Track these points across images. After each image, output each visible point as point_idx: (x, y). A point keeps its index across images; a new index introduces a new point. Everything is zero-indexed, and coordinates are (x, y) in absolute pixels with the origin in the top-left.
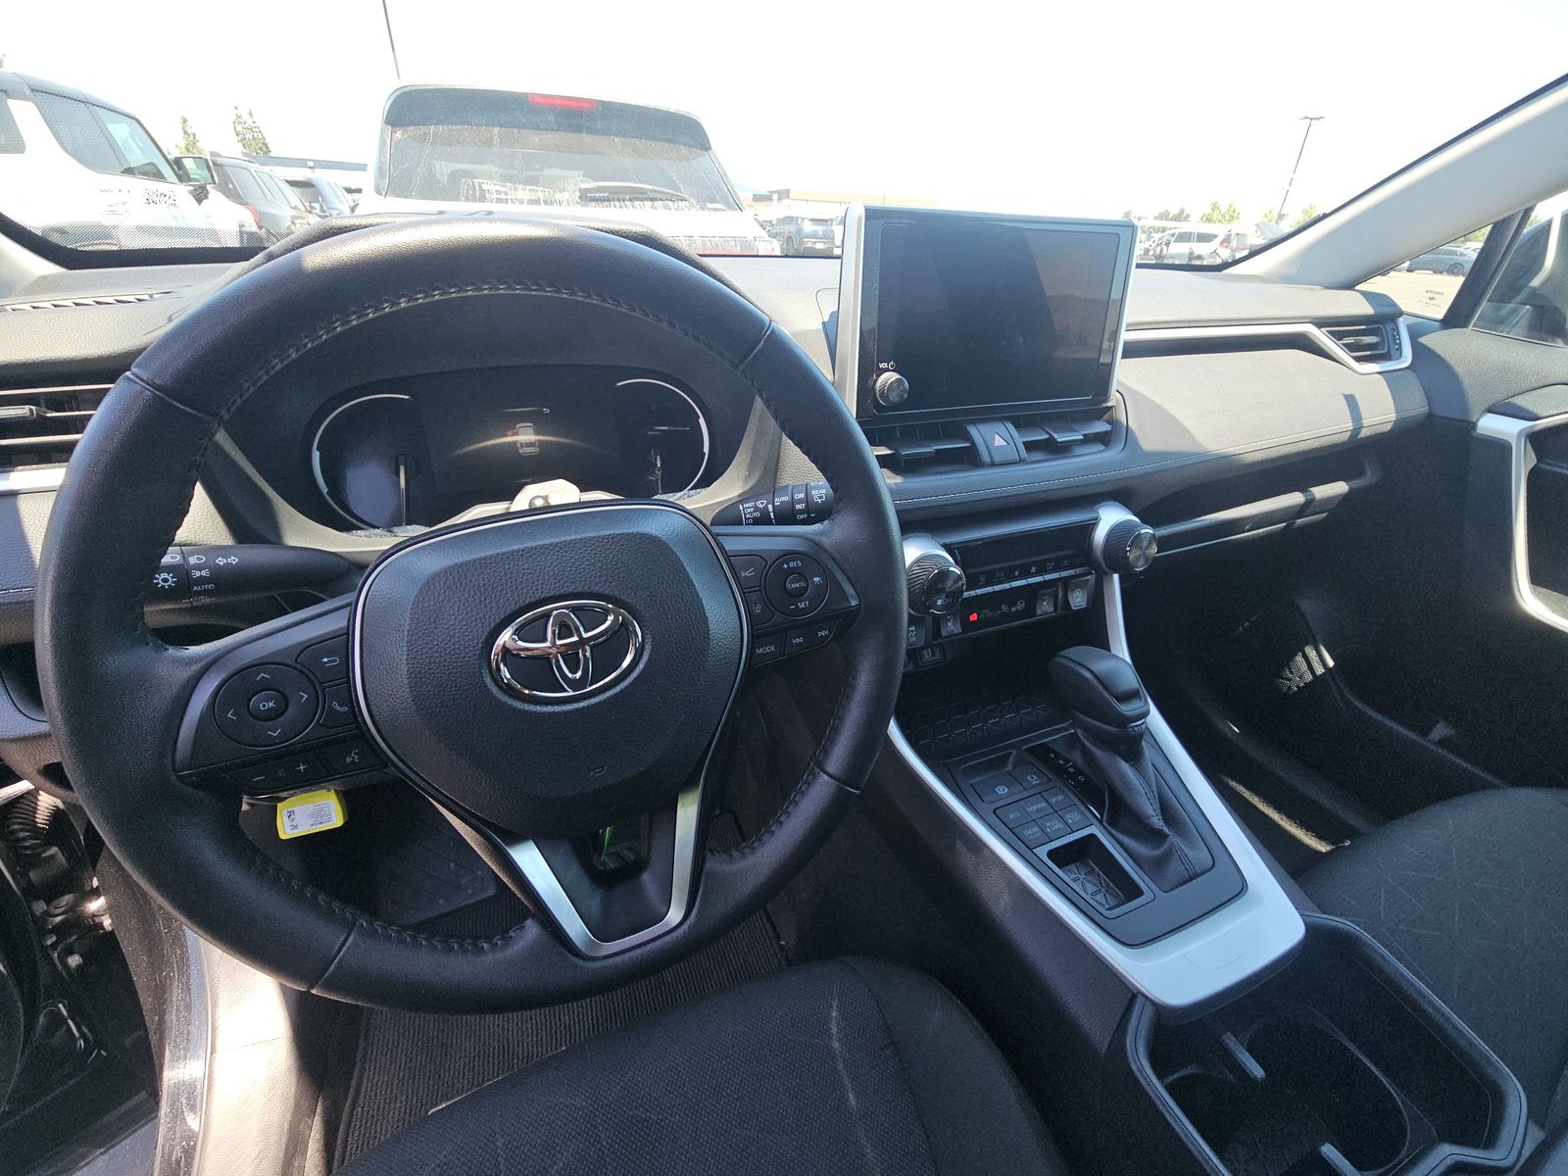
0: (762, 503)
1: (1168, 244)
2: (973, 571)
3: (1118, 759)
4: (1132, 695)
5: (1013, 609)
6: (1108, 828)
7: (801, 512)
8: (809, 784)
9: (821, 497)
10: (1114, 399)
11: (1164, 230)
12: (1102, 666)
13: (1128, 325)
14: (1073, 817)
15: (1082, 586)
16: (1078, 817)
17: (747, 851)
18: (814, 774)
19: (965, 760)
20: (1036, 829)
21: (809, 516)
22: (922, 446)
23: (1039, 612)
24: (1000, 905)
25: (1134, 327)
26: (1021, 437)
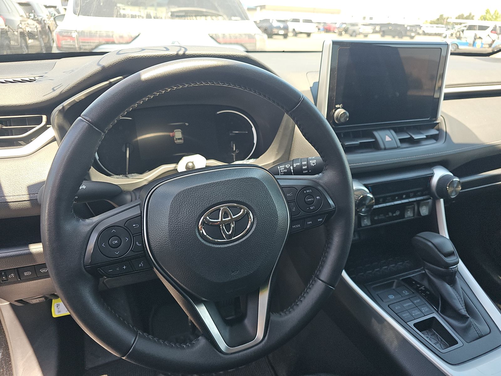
0: (288, 166)
1: (463, 31)
2: (378, 196)
3: (446, 283)
4: (451, 254)
5: (394, 215)
6: (441, 314)
7: (305, 170)
8: (313, 285)
9: (314, 164)
10: (440, 119)
11: (461, 24)
12: (437, 241)
13: (446, 86)
14: (425, 309)
15: (426, 204)
16: (427, 310)
17: (287, 312)
18: (315, 281)
19: (373, 284)
20: (408, 314)
21: (308, 171)
22: (354, 141)
23: (406, 216)
24: (393, 347)
25: (449, 86)
26: (398, 137)
